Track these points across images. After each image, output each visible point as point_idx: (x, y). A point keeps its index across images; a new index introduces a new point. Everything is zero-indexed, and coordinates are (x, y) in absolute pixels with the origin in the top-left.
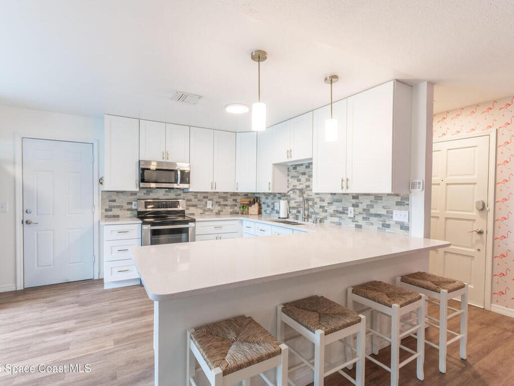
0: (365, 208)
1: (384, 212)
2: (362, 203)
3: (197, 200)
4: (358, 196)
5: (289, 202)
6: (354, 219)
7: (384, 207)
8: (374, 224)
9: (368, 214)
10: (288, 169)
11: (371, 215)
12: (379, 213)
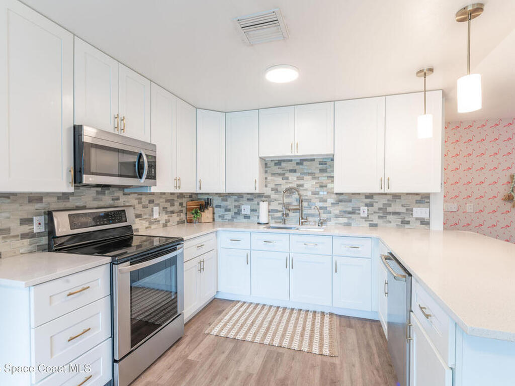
0: (382, 207)
1: (403, 210)
2: (377, 202)
3: (141, 205)
4: (372, 196)
5: (269, 204)
6: (368, 218)
7: (402, 206)
8: (392, 222)
9: (384, 213)
10: (266, 164)
11: (390, 213)
12: (397, 211)
